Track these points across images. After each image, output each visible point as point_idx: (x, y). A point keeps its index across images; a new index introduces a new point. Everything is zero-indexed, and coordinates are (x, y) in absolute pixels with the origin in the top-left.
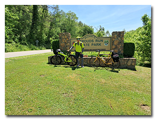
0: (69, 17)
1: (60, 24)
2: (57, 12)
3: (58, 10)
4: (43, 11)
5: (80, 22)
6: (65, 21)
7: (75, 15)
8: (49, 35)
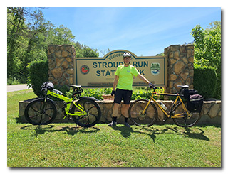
0: (60, 35)
1: (46, 44)
2: (40, 24)
3: (42, 20)
4: (15, 20)
5: (77, 43)
6: (54, 40)
7: (70, 32)
8: (26, 59)
